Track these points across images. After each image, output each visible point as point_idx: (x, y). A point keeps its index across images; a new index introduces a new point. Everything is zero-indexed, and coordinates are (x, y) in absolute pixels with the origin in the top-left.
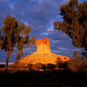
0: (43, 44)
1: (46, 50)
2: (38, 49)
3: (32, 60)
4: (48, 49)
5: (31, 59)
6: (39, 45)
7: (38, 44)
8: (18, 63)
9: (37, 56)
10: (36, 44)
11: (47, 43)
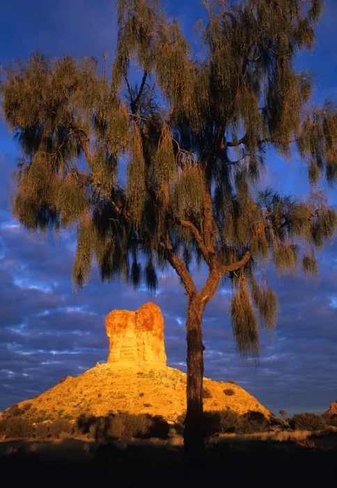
0: (137, 328)
1: (150, 355)
2: (115, 352)
3: (87, 399)
4: (158, 351)
5: (85, 392)
6: (118, 332)
7: (114, 331)
8: (23, 412)
9: (110, 380)
10: (109, 329)
11: (154, 327)
